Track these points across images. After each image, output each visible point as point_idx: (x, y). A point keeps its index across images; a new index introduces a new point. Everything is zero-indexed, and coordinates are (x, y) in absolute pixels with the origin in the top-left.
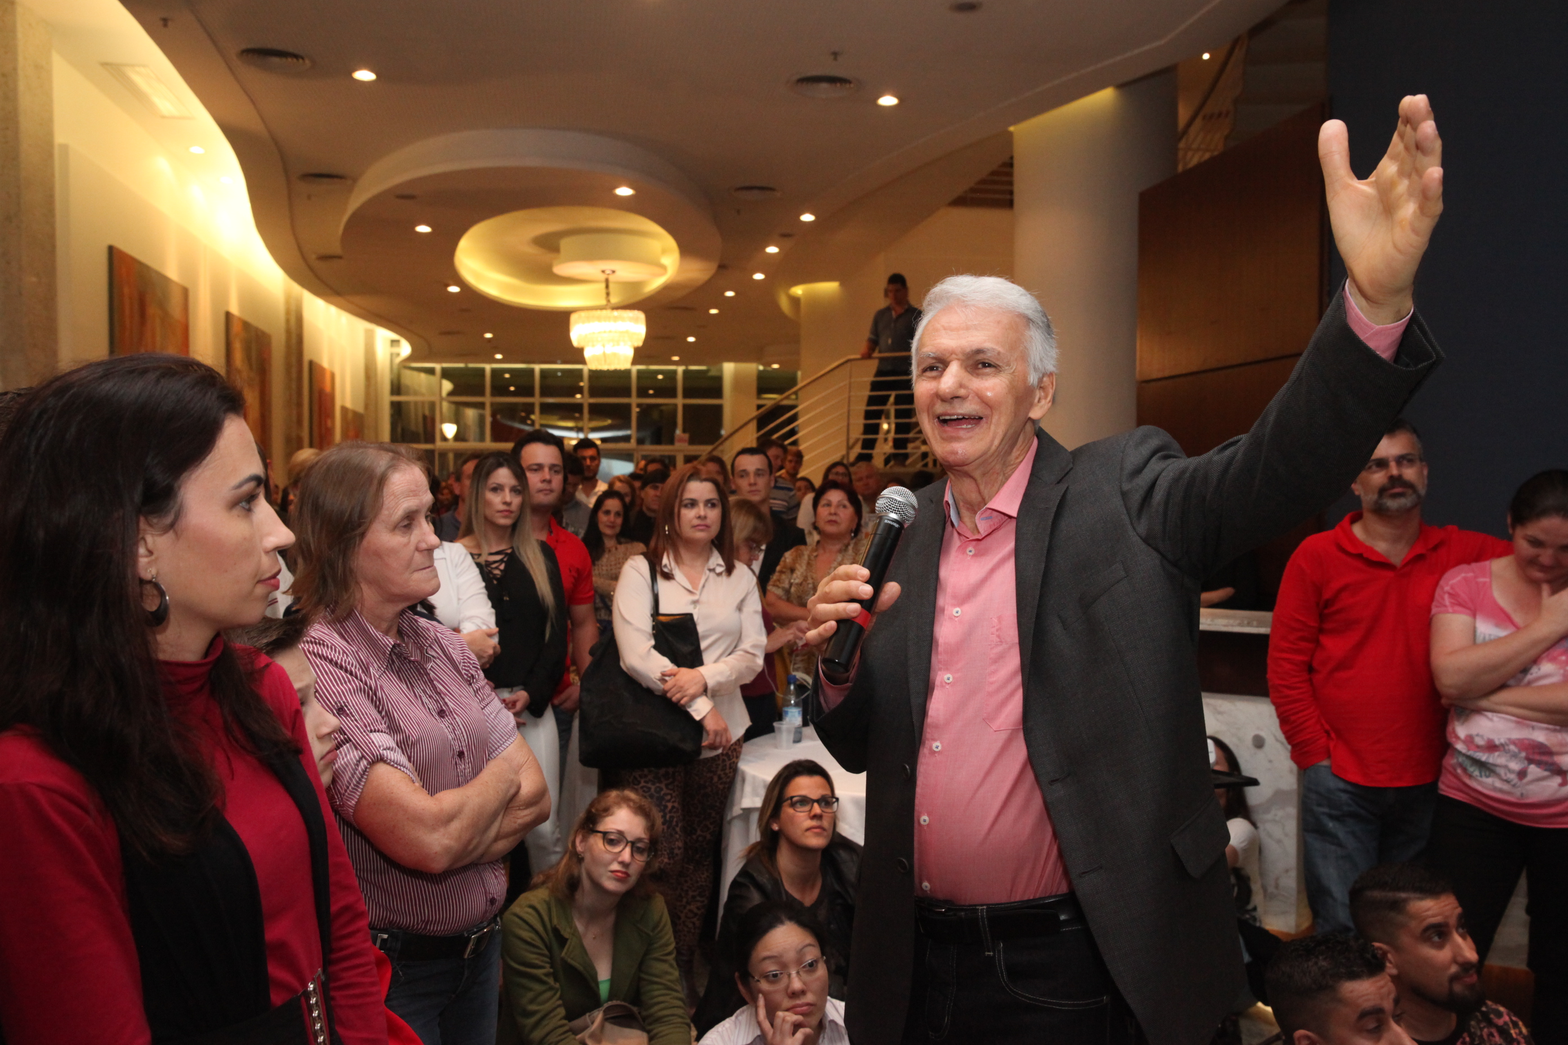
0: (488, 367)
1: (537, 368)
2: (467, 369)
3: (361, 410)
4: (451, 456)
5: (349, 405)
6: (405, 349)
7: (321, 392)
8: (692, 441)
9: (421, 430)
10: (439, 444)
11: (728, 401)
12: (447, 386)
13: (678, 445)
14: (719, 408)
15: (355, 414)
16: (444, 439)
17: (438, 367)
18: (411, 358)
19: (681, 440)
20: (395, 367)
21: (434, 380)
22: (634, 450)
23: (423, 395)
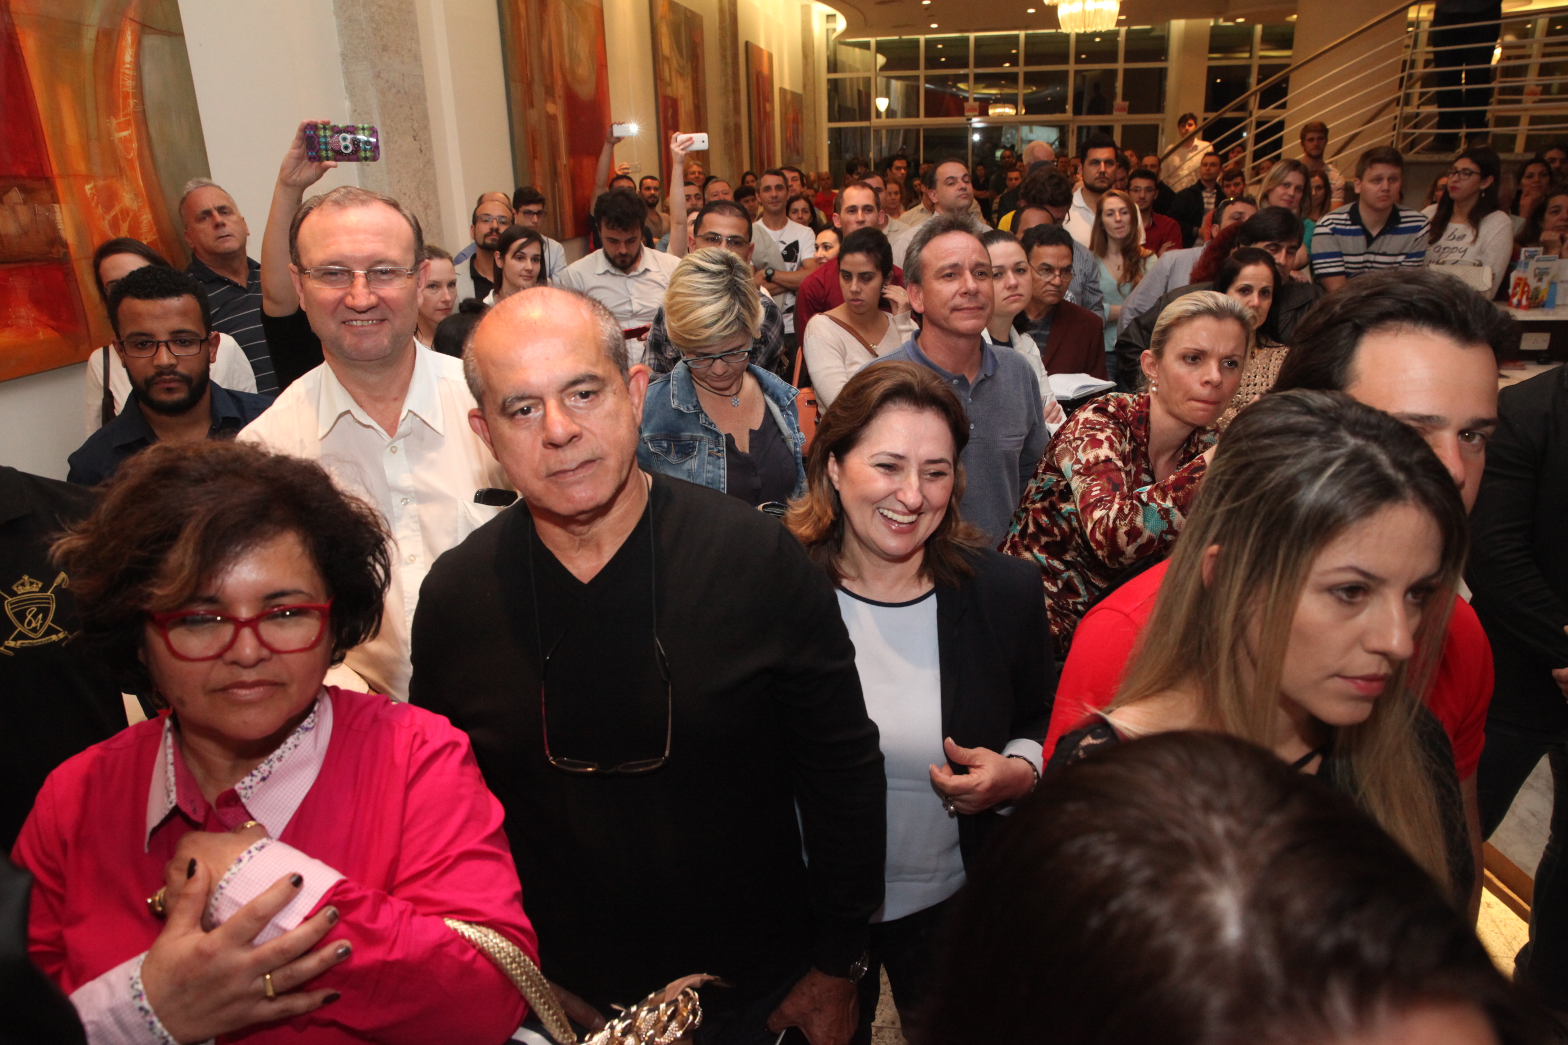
0: (922, 38)
1: (972, 36)
2: (900, 42)
3: (799, 90)
4: (884, 132)
5: (787, 86)
6: (841, 23)
7: (759, 74)
8: (1131, 110)
9: (856, 106)
10: (875, 121)
11: (1174, 64)
12: (881, 60)
13: (1116, 115)
14: (1162, 73)
15: (793, 93)
16: (878, 114)
17: (872, 41)
18: (847, 33)
19: (1122, 109)
20: (831, 43)
21: (868, 54)
22: (1069, 121)
23: (858, 70)
